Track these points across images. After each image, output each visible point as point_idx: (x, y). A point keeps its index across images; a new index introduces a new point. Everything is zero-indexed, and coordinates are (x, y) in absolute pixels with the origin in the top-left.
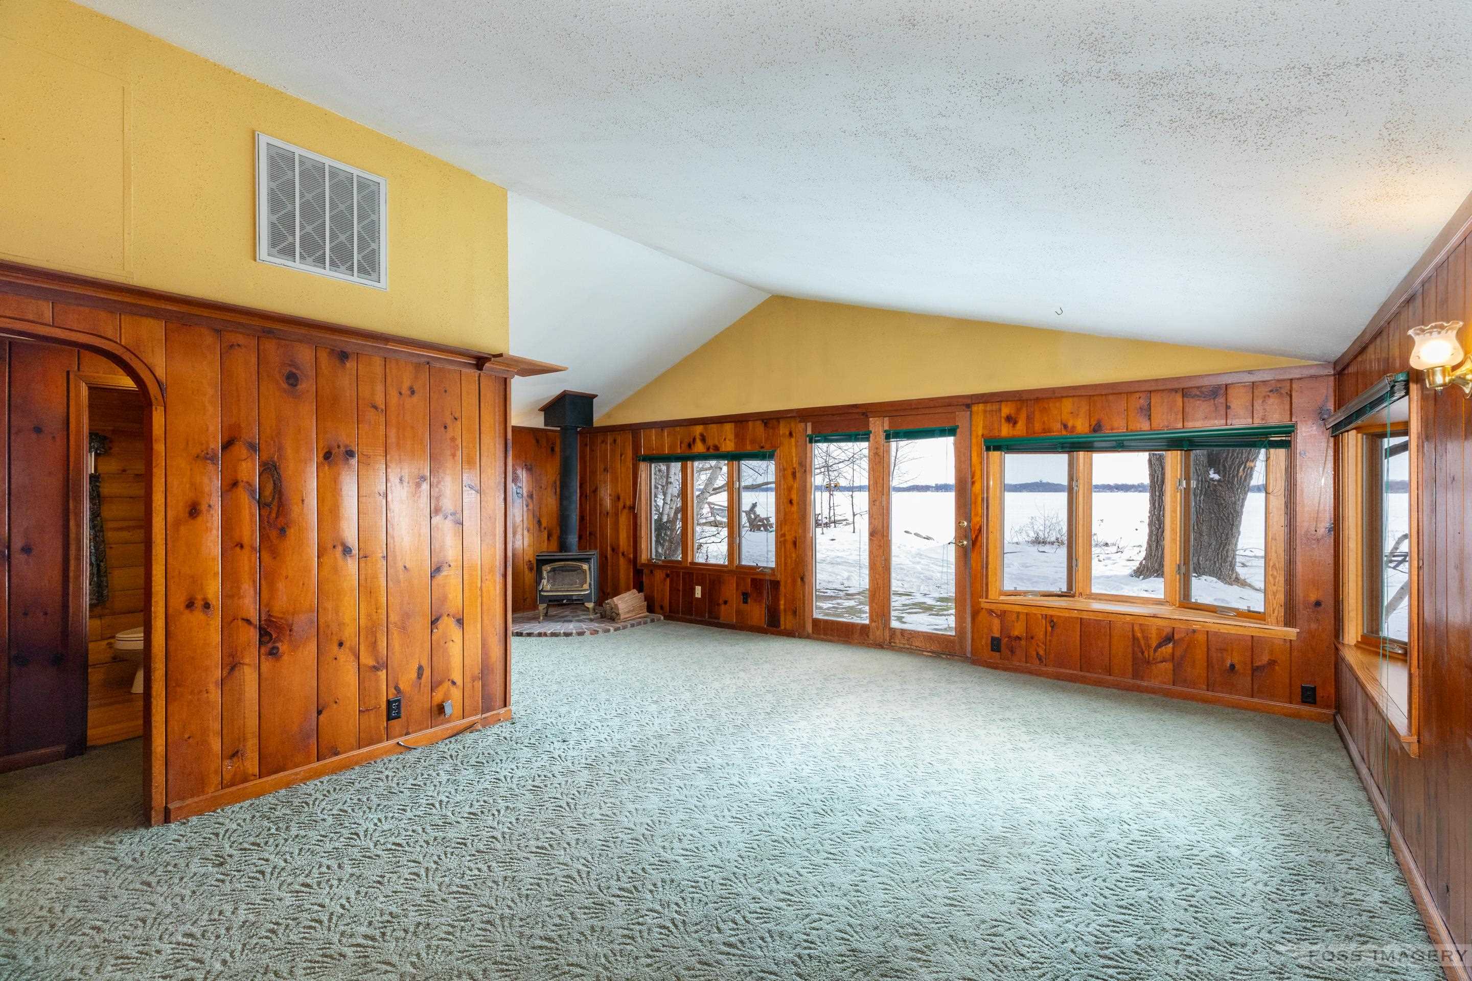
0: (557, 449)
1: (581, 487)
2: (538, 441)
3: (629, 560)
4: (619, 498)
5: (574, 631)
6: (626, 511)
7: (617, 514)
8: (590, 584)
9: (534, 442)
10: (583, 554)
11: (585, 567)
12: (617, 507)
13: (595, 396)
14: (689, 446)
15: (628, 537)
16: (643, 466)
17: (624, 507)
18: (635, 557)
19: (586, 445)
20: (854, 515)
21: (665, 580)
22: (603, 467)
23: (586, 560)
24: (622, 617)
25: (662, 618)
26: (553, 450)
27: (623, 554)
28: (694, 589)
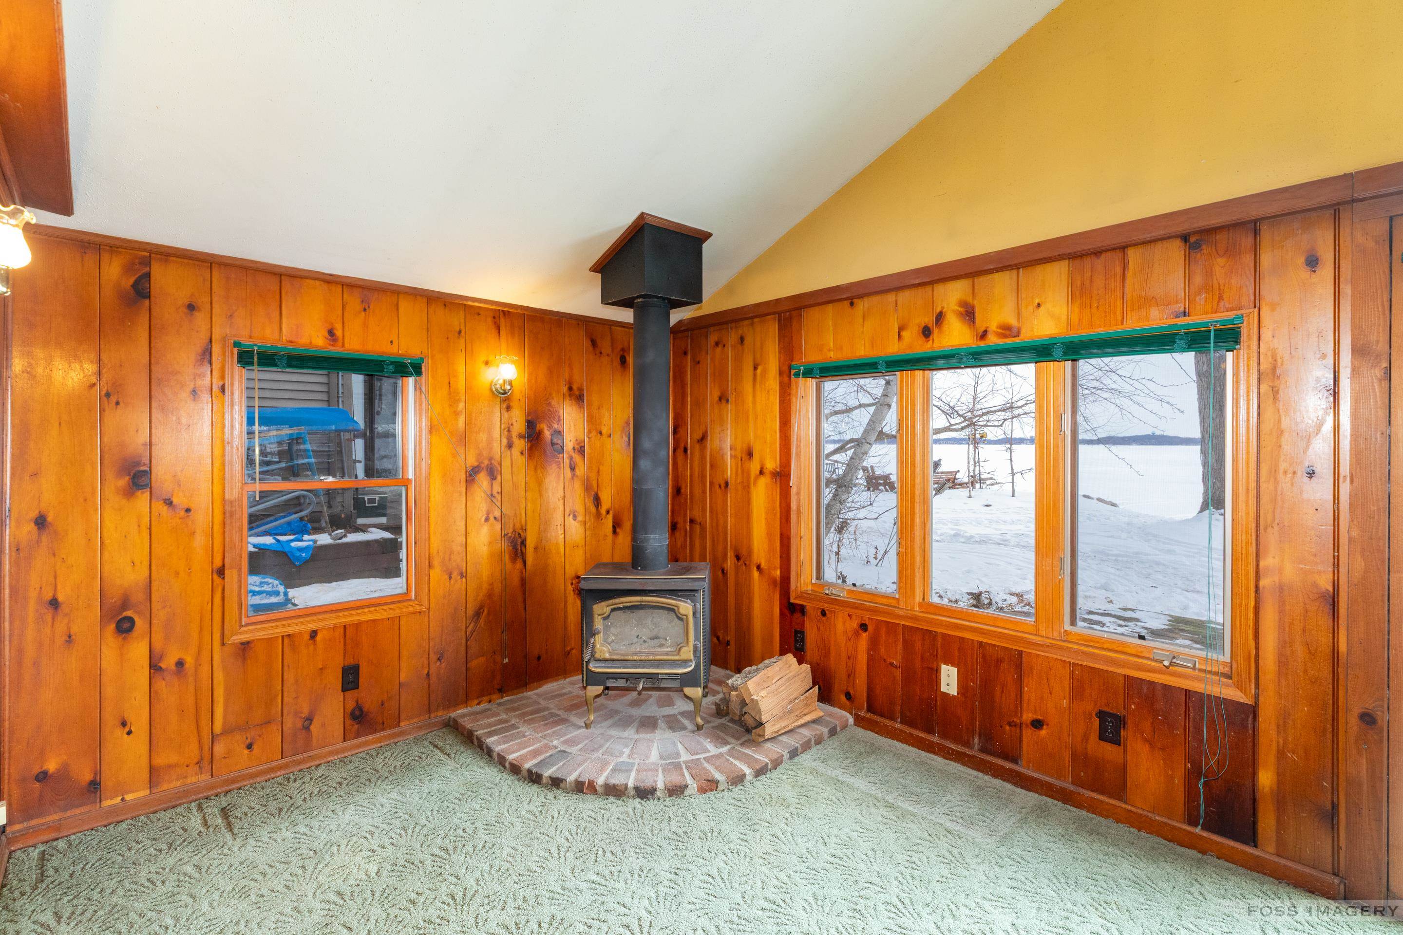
0: (630, 360)
1: (675, 432)
2: (594, 343)
3: (774, 582)
4: (750, 454)
5: (660, 785)
6: (763, 482)
7: (746, 488)
8: (696, 648)
9: (587, 343)
10: (679, 581)
11: (685, 607)
12: (746, 473)
13: (708, 235)
14: (926, 332)
15: (770, 535)
16: (806, 387)
17: (761, 472)
18: (785, 579)
19: (685, 353)
20: (1013, 474)
21: (856, 634)
22: (716, 394)
23: (687, 593)
24: (769, 730)
25: (851, 720)
26: (623, 361)
27: (759, 568)
28: (938, 671)
